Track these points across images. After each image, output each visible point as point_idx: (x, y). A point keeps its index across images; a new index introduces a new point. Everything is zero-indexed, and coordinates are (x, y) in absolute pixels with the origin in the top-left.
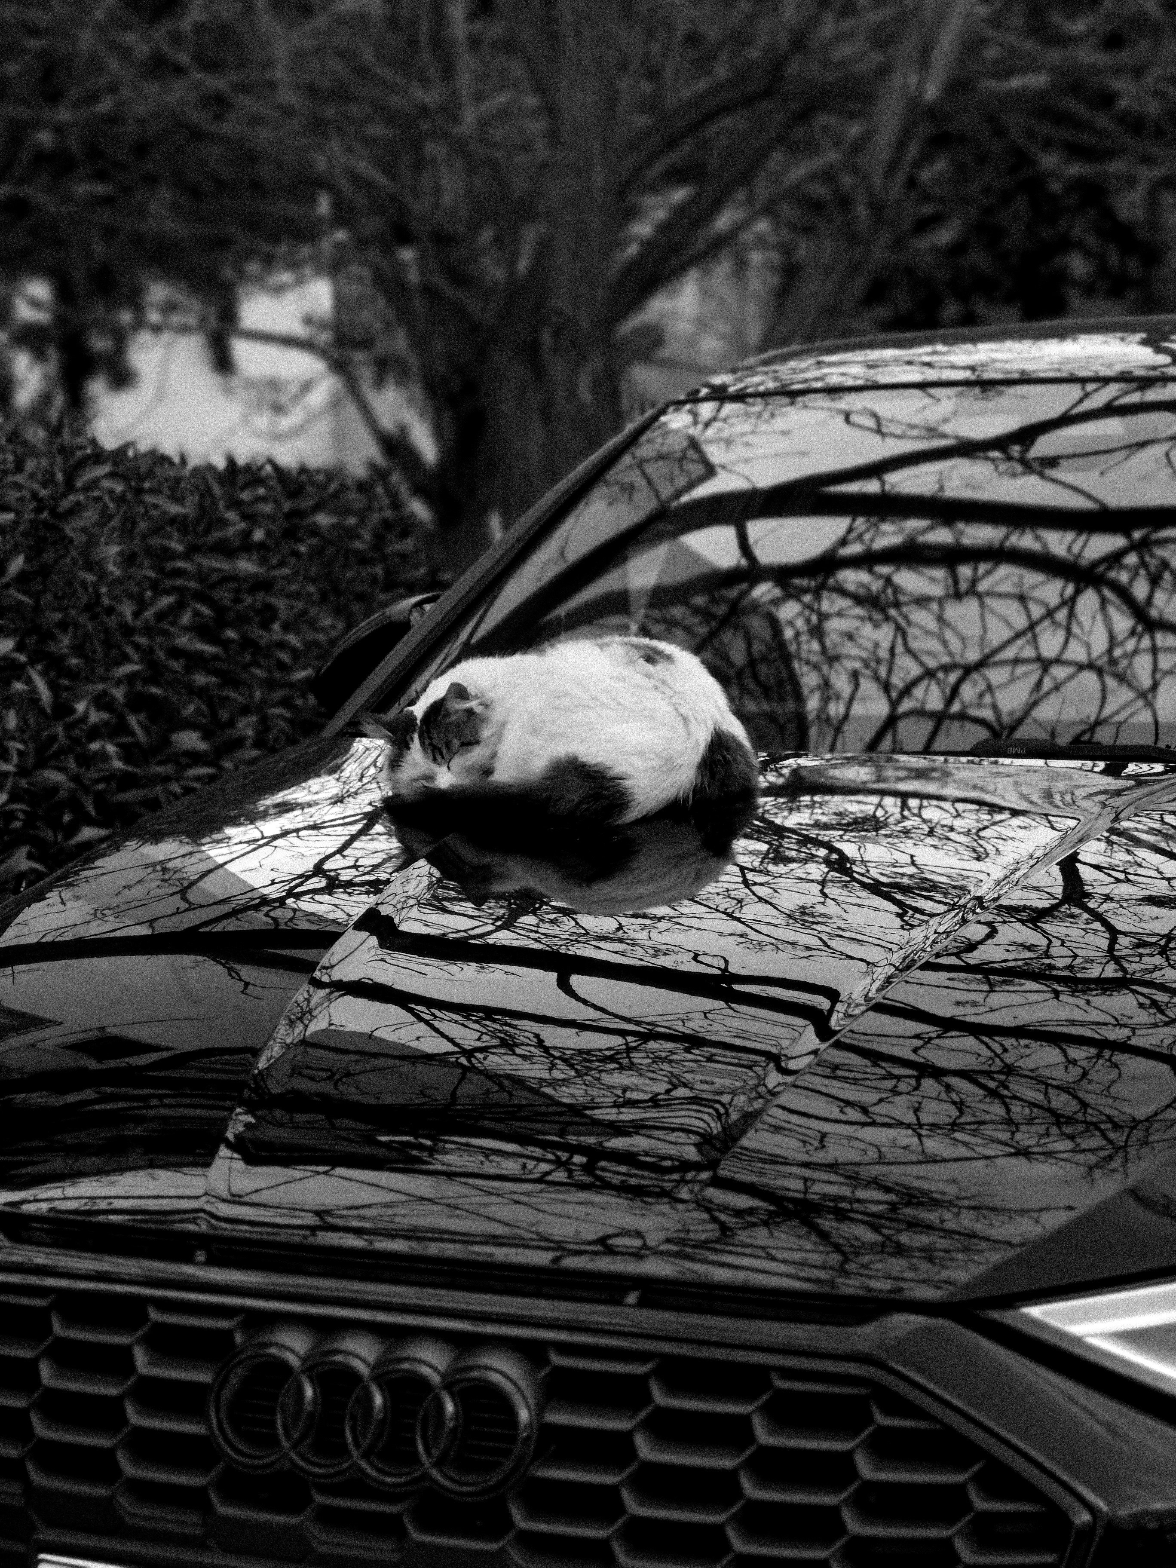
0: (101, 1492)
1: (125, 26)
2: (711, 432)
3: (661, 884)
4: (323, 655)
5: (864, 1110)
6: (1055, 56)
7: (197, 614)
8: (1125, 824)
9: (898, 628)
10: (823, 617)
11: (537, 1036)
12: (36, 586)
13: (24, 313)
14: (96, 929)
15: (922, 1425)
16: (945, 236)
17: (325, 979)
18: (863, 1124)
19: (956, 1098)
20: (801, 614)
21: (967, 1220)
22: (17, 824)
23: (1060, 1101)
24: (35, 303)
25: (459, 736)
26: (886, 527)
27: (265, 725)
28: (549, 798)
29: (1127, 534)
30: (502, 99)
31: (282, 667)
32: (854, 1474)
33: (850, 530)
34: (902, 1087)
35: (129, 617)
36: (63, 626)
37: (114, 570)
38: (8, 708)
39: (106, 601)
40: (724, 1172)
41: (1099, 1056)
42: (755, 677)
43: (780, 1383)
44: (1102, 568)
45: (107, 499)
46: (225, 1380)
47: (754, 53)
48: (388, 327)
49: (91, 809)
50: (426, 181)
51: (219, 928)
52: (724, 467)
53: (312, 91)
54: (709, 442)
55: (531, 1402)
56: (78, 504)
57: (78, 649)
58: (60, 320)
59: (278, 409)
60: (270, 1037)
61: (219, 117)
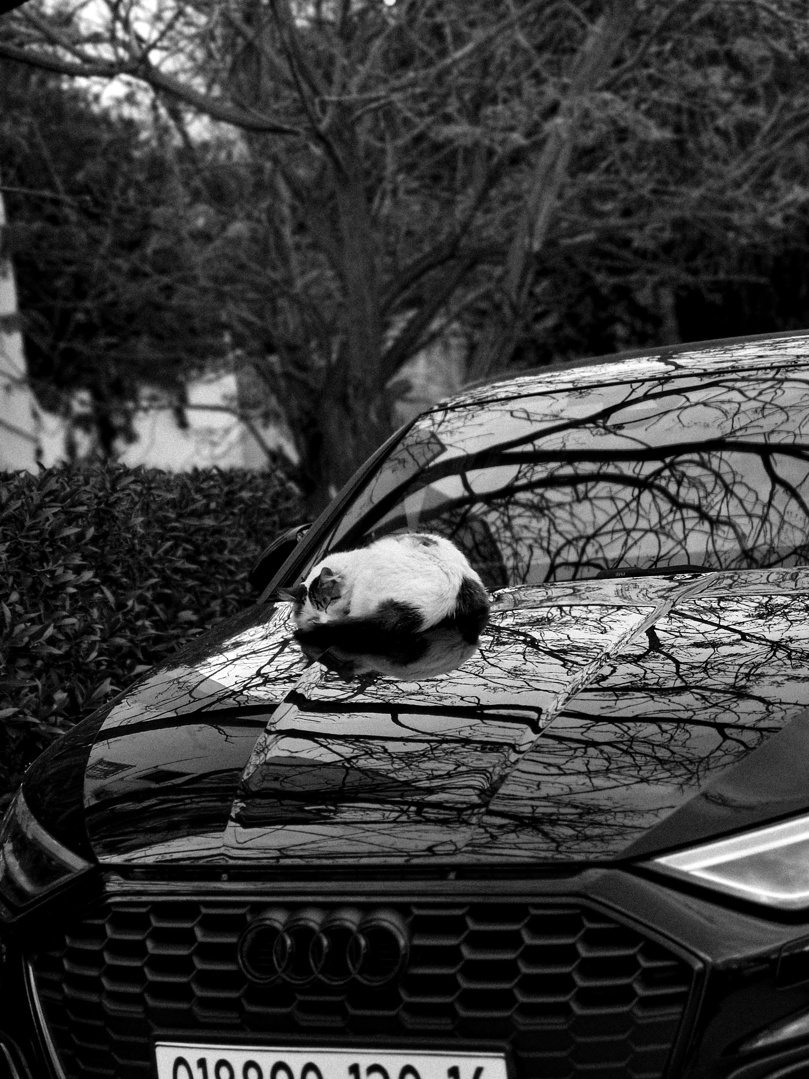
0: (184, 1006)
1: (116, 255)
2: (442, 428)
3: (444, 661)
4: (252, 564)
5: (559, 768)
6: (597, 223)
7: (185, 549)
8: (678, 607)
9: (551, 520)
10: (510, 518)
11: (383, 747)
12: (101, 542)
13: (77, 408)
14: (147, 717)
15: (612, 926)
16: (550, 322)
17: (273, 729)
18: (560, 775)
19: (606, 756)
20: (499, 517)
21: (620, 819)
22: (103, 667)
23: (662, 753)
24: (82, 403)
25: (329, 595)
26: (538, 468)
27: (225, 603)
28: (380, 622)
29: (663, 461)
30: (315, 273)
31: (231, 573)
32: (577, 955)
33: (519, 472)
34: (579, 753)
35: (151, 555)
36: (117, 562)
37: (141, 531)
38: (92, 608)
39: (138, 547)
40: (492, 807)
41: (677, 728)
42: (479, 553)
43: (534, 912)
44: (651, 480)
45: (133, 494)
46: (244, 940)
47: (442, 237)
48: (266, 395)
49: (140, 656)
50: (280, 319)
51: (211, 709)
52: (451, 445)
53: (215, 279)
54: (442, 433)
55: (405, 934)
56: (119, 498)
57: (125, 574)
58: (97, 409)
59: (214, 444)
60: (248, 762)
61: (168, 297)
